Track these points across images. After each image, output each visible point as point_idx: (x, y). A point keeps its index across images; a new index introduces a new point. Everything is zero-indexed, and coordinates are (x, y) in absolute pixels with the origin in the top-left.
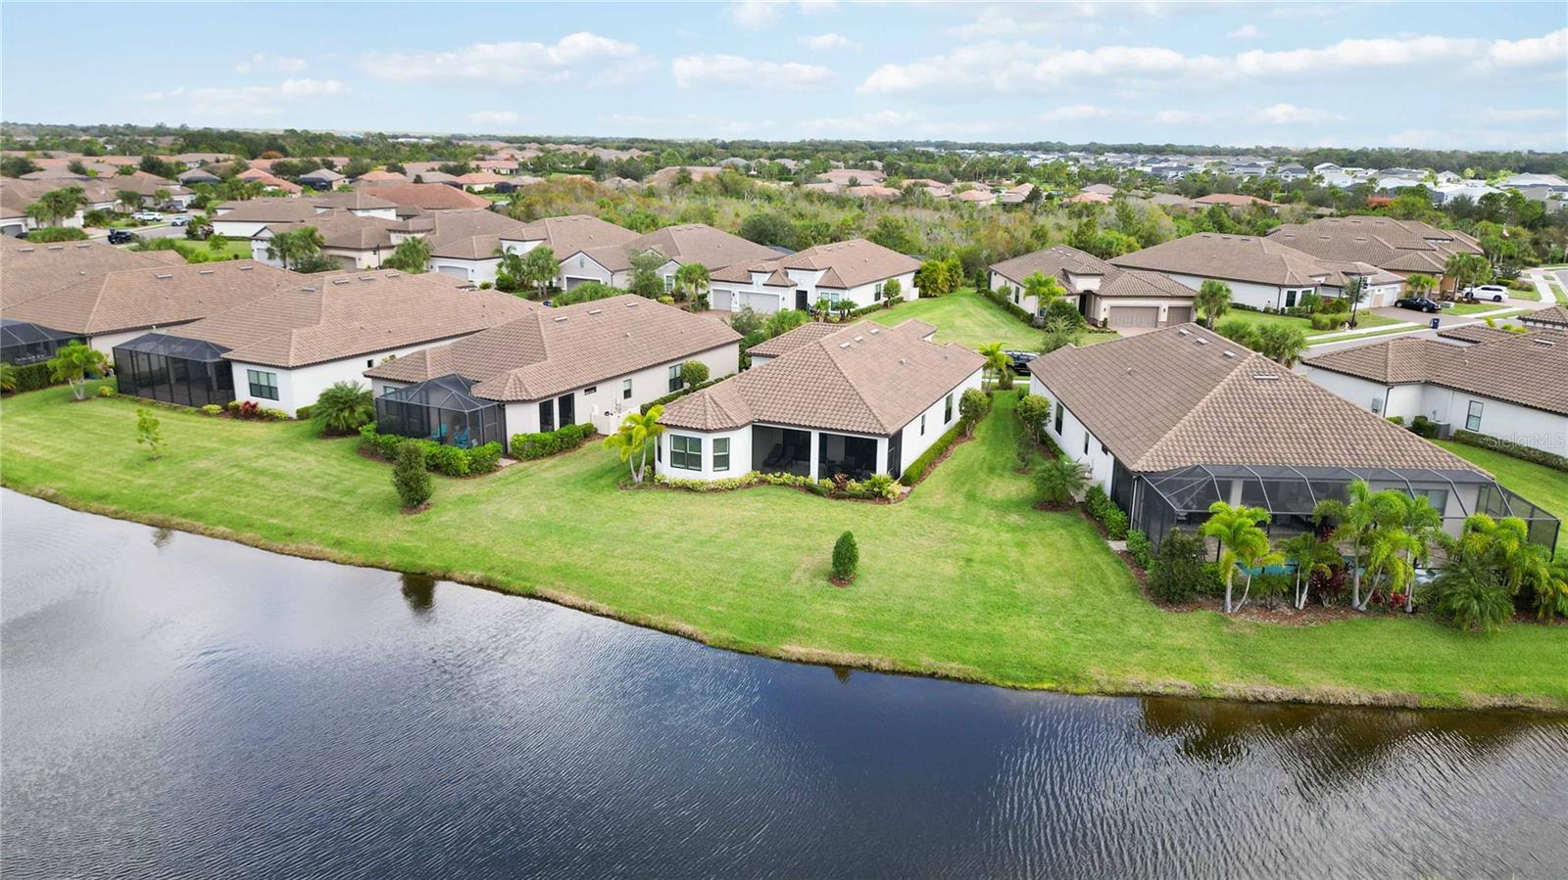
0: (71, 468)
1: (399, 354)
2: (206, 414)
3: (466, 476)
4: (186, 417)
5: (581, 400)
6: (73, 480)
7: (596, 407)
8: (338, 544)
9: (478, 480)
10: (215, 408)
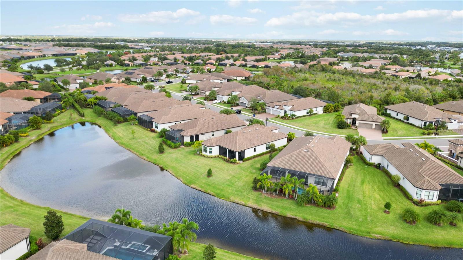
0: (123, 138)
1: (182, 122)
2: (147, 130)
3: (173, 148)
4: (144, 130)
5: (200, 136)
6: (121, 140)
7: (204, 138)
8: (148, 157)
9: (175, 149)
10: (149, 129)
